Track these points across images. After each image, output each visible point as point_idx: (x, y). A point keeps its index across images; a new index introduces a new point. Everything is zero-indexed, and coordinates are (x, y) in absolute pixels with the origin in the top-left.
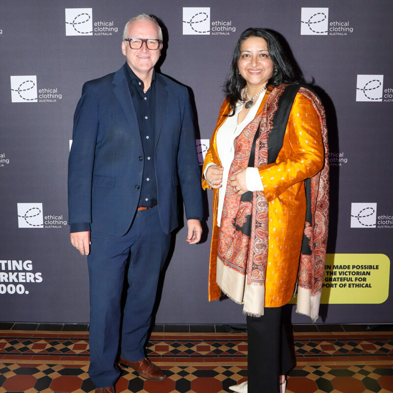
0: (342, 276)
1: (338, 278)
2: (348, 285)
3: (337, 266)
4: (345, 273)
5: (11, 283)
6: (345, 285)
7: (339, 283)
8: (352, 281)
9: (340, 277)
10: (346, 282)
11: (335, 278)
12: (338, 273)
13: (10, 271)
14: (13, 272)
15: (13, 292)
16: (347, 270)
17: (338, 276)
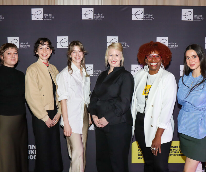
0: (175, 151)
1: (173, 152)
2: (177, 155)
3: (173, 146)
4: (176, 150)
5: (31, 155)
6: (176, 155)
7: (173, 154)
8: (179, 153)
9: (174, 151)
10: (176, 153)
11: (171, 152)
12: (173, 150)
13: (31, 149)
14: (32, 150)
15: (32, 159)
16: (177, 148)
17: (173, 151)
